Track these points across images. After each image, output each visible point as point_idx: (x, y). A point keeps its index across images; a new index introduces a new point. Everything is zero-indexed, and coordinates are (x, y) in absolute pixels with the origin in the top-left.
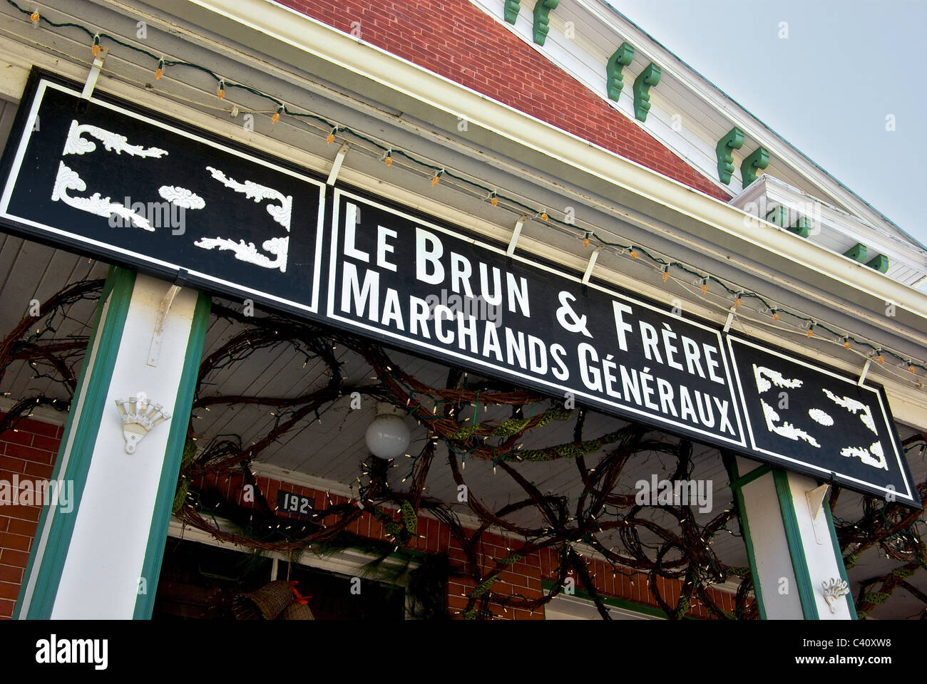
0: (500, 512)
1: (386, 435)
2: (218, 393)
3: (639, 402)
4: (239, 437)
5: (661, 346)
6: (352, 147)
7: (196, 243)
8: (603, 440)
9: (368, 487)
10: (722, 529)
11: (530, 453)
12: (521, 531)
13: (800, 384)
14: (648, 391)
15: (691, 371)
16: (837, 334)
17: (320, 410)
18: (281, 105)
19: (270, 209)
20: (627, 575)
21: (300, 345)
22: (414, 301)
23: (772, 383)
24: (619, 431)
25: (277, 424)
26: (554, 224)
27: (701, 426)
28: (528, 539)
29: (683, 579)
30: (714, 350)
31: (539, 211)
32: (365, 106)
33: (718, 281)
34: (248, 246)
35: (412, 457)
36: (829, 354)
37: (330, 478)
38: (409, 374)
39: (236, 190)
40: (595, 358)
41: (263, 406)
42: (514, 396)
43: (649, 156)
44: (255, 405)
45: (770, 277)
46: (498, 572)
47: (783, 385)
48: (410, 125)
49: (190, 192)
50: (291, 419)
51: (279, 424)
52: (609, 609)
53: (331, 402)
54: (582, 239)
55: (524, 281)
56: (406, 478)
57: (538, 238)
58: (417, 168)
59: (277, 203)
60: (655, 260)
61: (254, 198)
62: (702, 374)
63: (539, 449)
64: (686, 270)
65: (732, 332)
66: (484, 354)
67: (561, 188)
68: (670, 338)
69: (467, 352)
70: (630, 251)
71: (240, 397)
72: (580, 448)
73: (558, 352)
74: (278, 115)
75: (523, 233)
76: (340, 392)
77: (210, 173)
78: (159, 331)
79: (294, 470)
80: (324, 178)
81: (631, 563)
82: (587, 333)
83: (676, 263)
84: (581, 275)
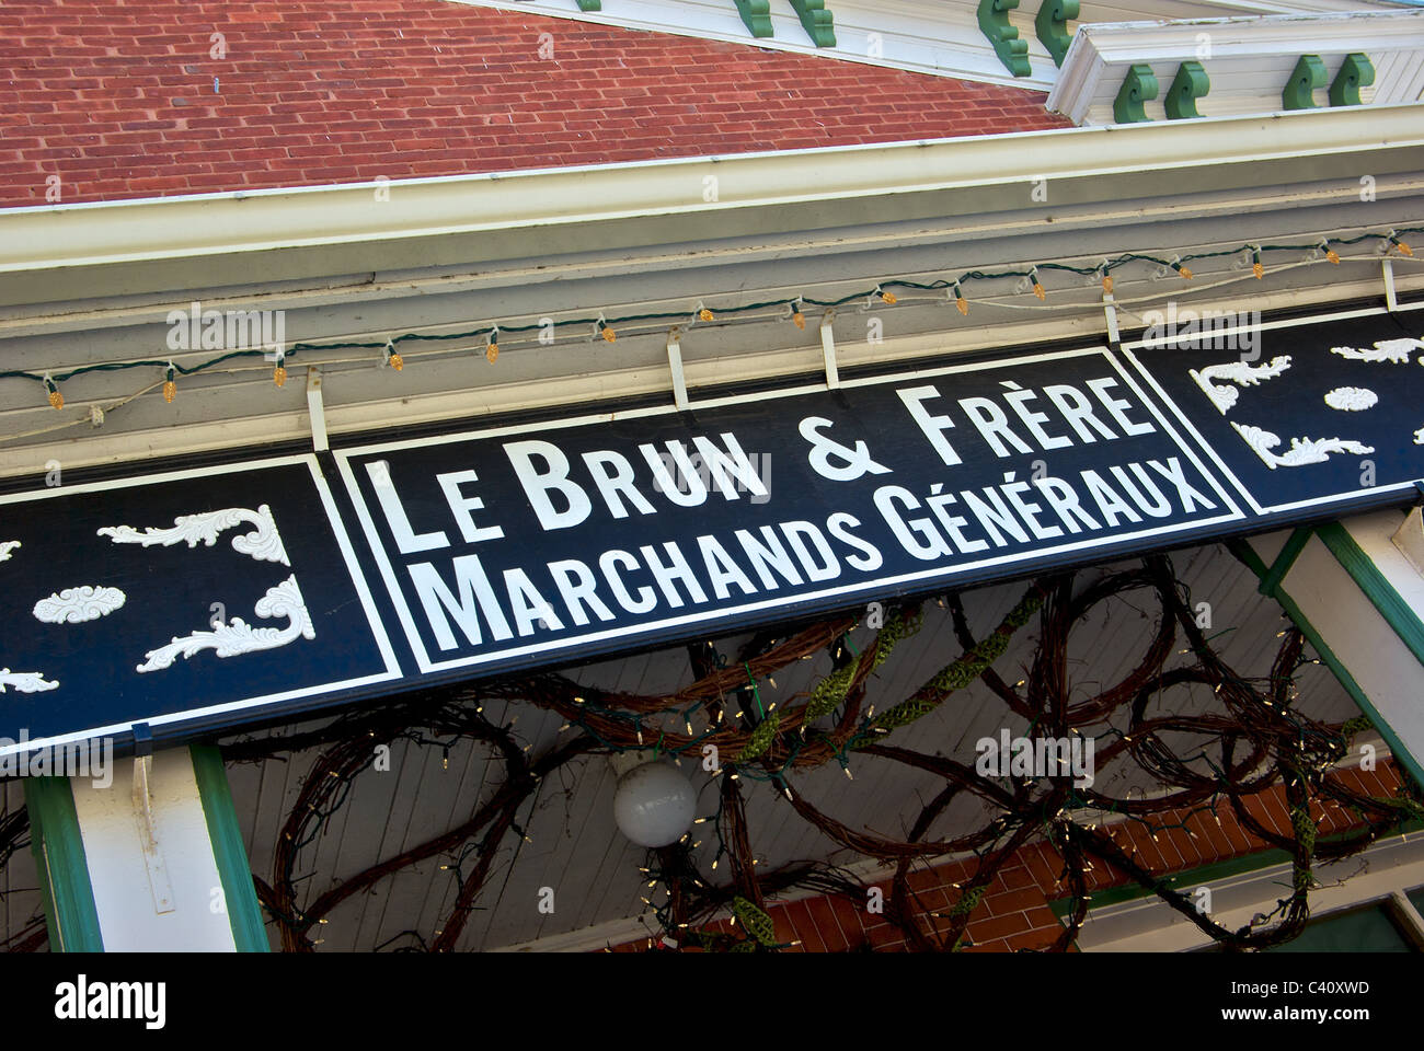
0: (915, 828)
1: (650, 805)
2: (335, 880)
3: (1023, 538)
4: (415, 933)
5: (1016, 424)
6: (324, 370)
7: (141, 668)
8: (1006, 628)
9: (668, 905)
10: (1301, 663)
11: (896, 712)
12: (959, 846)
13: (1288, 362)
14: (1029, 511)
15: (1088, 438)
16: (1305, 247)
17: (519, 819)
18: (167, 364)
19: (240, 544)
20: (1178, 826)
21: (421, 734)
22: (558, 570)
23: (1237, 385)
24: (1025, 599)
25: (460, 881)
26: (727, 318)
27: (1149, 522)
28: (980, 850)
29: (1280, 780)
30: (1110, 382)
31: (693, 309)
32: (306, 294)
33: (1056, 267)
34: (232, 625)
35: (708, 819)
36: (1313, 285)
37: (605, 920)
38: (618, 692)
39: (166, 544)
40: (912, 502)
41: (421, 862)
42: (809, 638)
43: (872, 99)
44: (410, 868)
45: (1137, 214)
46: (959, 933)
47: (1258, 380)
48: (399, 286)
49: (90, 588)
50: (479, 859)
51: (464, 879)
52: (1188, 895)
53: (530, 798)
54: (791, 318)
55: (729, 439)
56: (718, 859)
57: (719, 354)
58: (452, 346)
59: (246, 528)
60: (930, 288)
61: (203, 540)
62: (1109, 435)
63: (908, 697)
64: (991, 277)
65: (1128, 336)
66: (719, 597)
67: (707, 254)
68: (1026, 403)
69: (690, 607)
70: (880, 294)
71: (377, 867)
72: (975, 661)
73: (844, 526)
74: (171, 384)
75: (687, 358)
76: (532, 774)
77: (107, 538)
78: (152, 846)
79: (537, 938)
80: (305, 445)
81: (1175, 801)
82: (879, 469)
83: (969, 275)
84: (821, 377)
